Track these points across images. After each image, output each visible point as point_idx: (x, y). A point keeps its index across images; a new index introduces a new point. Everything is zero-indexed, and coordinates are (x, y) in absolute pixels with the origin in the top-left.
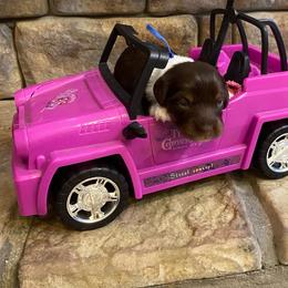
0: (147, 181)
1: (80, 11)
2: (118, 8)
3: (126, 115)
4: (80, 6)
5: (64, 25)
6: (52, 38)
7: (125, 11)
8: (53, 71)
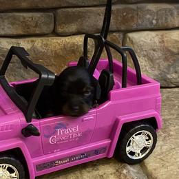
3: (24, 119)
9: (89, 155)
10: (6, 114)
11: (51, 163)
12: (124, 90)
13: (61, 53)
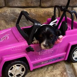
0: (34, 65)
1: (16, 5)
2: (30, 5)
4: (17, 4)
5: (11, 10)
6: (6, 15)
7: (32, 6)
8: (7, 26)
9: (57, 60)
10: (19, 42)
11: (40, 63)
12: (72, 30)
13: (43, 16)
